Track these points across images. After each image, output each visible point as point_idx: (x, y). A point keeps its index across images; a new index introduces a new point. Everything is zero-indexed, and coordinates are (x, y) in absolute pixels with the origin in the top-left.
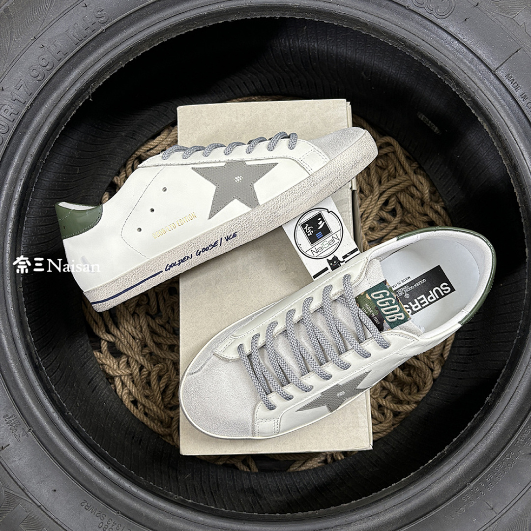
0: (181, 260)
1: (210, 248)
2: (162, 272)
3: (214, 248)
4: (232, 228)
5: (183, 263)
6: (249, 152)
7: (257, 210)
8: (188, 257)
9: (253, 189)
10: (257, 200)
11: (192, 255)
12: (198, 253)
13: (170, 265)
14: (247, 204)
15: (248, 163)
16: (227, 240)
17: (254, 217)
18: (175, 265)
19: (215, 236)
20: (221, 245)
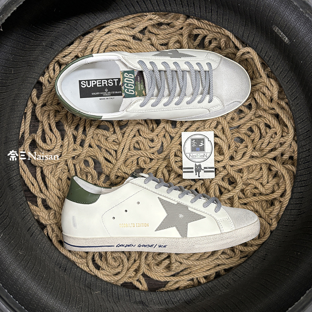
0: (128, 245)
1: (147, 246)
2: (114, 246)
3: (150, 247)
4: (166, 242)
5: (128, 247)
6: (192, 202)
7: (184, 240)
8: (133, 245)
9: (187, 226)
10: (186, 234)
11: (135, 245)
12: (139, 246)
13: (121, 244)
14: (180, 233)
15: (190, 209)
16: (159, 247)
17: (181, 242)
18: (123, 246)
19: (154, 241)
20: (154, 248)
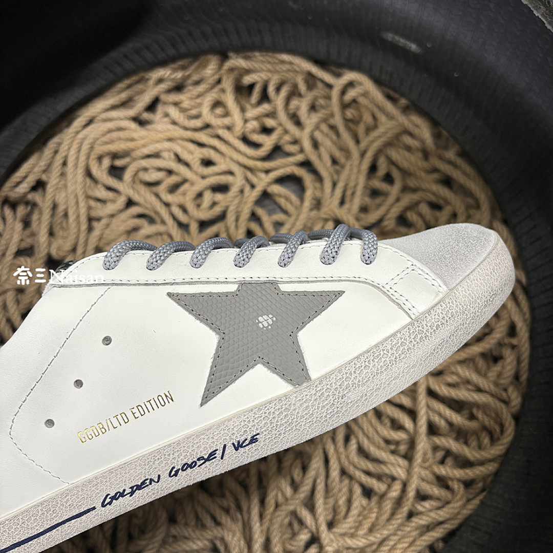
0: (137, 486)
1: (199, 463)
2: (94, 508)
3: (207, 463)
4: (250, 425)
5: (140, 491)
6: (283, 263)
7: (306, 391)
8: (151, 480)
9: (296, 343)
10: (304, 369)
11: (159, 476)
12: (173, 473)
13: (112, 494)
14: (283, 376)
15: (284, 288)
16: (237, 449)
17: (298, 405)
18: (122, 495)
19: (211, 440)
20: (222, 458)
